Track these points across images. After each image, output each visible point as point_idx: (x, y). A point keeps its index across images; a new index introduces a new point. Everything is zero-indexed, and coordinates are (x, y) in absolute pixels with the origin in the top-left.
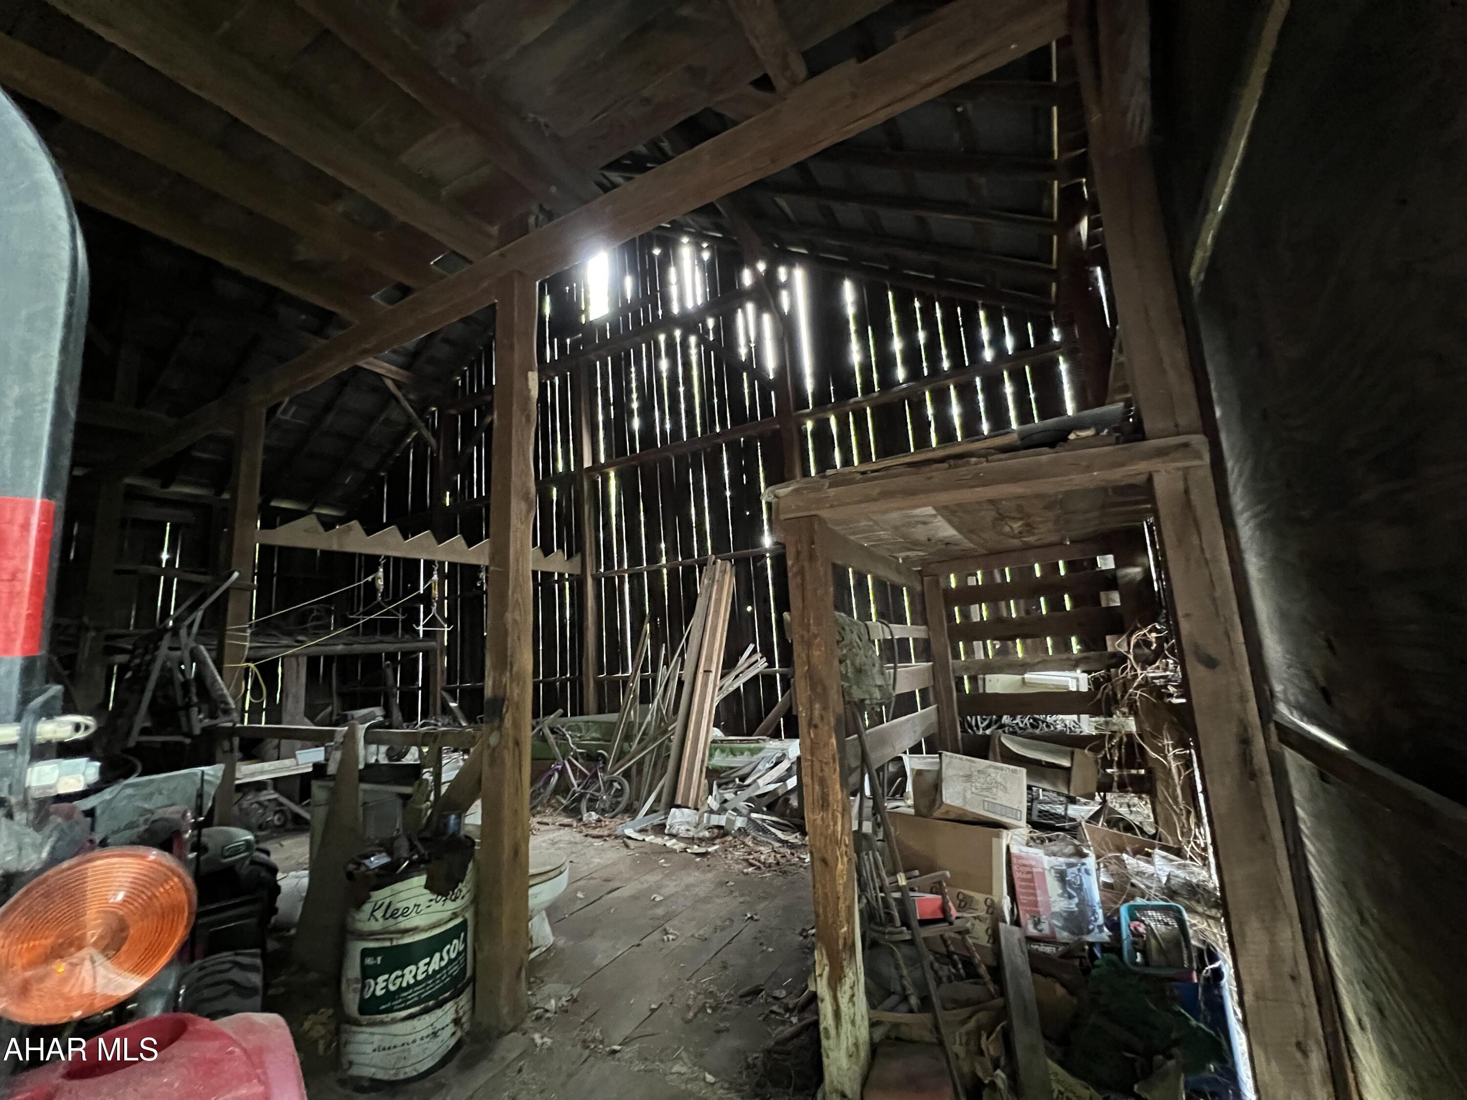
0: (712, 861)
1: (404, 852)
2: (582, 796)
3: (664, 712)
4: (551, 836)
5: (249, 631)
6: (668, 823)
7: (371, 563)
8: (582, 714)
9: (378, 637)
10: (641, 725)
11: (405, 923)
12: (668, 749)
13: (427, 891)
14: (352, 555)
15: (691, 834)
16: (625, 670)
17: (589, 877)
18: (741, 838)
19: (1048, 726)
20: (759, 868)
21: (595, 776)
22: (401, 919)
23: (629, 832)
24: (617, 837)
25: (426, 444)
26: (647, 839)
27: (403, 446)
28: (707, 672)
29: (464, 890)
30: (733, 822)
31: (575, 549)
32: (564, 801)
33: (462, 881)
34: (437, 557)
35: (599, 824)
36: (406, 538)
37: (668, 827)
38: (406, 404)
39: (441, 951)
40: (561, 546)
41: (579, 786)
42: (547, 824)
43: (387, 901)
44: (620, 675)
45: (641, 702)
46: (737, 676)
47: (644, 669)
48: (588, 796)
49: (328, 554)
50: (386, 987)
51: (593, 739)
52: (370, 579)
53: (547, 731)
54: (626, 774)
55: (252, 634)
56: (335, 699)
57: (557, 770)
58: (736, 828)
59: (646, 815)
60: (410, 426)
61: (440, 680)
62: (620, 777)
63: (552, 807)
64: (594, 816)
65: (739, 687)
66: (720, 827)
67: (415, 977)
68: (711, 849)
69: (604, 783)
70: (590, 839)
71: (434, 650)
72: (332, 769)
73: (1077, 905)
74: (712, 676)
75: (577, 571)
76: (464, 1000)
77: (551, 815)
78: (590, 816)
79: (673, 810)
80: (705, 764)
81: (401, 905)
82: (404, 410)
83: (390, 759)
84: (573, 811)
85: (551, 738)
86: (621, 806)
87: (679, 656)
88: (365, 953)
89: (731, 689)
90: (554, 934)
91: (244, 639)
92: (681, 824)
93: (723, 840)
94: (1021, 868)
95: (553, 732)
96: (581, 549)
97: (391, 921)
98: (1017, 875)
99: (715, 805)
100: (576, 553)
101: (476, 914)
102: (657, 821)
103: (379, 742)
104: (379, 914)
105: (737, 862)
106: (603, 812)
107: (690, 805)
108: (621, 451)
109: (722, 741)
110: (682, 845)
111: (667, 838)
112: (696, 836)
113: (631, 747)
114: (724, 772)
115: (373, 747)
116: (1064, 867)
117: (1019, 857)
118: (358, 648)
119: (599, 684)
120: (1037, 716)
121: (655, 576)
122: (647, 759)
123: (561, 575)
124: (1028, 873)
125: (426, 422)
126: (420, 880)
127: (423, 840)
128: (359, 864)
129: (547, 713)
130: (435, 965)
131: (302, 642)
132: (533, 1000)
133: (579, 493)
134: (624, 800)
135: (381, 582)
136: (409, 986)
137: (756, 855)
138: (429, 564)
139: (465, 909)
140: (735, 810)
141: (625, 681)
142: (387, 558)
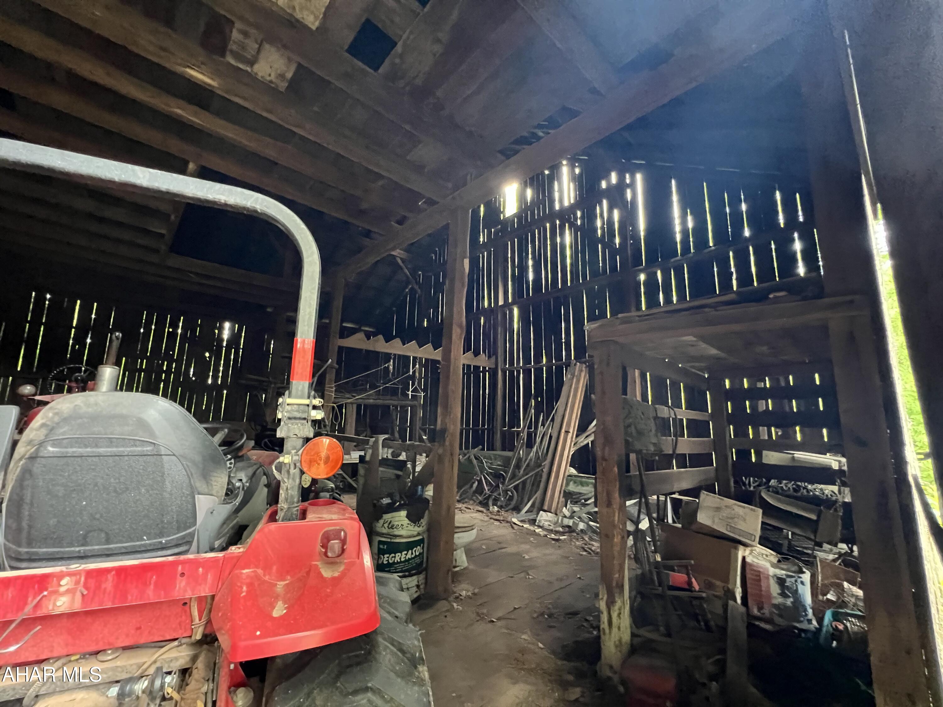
0: (562, 545)
1: (398, 498)
2: (490, 496)
3: (540, 454)
4: (472, 515)
5: (334, 388)
6: (538, 518)
7: (387, 357)
8: (493, 450)
9: (389, 397)
10: (526, 460)
11: (396, 532)
12: (541, 476)
13: (406, 519)
14: (378, 353)
15: (551, 528)
16: (519, 426)
17: (490, 539)
18: (582, 535)
19: (808, 491)
20: (590, 553)
21: (498, 486)
22: (395, 529)
23: (515, 520)
24: (507, 522)
25: (416, 292)
26: (525, 526)
27: (405, 293)
28: (567, 432)
29: (424, 524)
30: (577, 525)
31: (492, 353)
32: (480, 498)
33: (423, 518)
34: (419, 355)
35: (498, 514)
36: (404, 344)
37: (537, 521)
38: (406, 271)
39: (412, 550)
40: (484, 351)
41: (488, 490)
42: (470, 509)
43: (389, 520)
44: (515, 429)
45: (527, 447)
46: (587, 437)
47: (530, 427)
48: (493, 497)
49: (368, 352)
50: (388, 561)
51: (499, 465)
52: (386, 365)
53: (472, 457)
54: (516, 488)
55: (336, 391)
56: (368, 430)
57: (477, 480)
58: (579, 529)
59: (526, 512)
60: (408, 283)
61: (418, 424)
62: (512, 489)
63: (473, 500)
64: (496, 509)
65: (588, 443)
66: (569, 527)
67: (400, 559)
68: (561, 538)
69: (503, 491)
70: (492, 521)
71: (415, 406)
72: (368, 458)
73: (792, 603)
74: (570, 435)
75: (493, 366)
76: (422, 577)
77: (472, 505)
78: (494, 508)
79: (541, 512)
80: (563, 488)
81: (396, 523)
82: (405, 274)
83: (393, 457)
84: (484, 504)
85: (475, 461)
86: (511, 506)
87: (551, 421)
88: (380, 542)
89: (582, 444)
90: (468, 562)
91: (332, 392)
92: (546, 521)
93: (570, 534)
94: (752, 572)
95: (476, 458)
96: (495, 354)
97: (391, 530)
98: (749, 576)
99: (567, 513)
100: (493, 355)
101: (429, 536)
102: (531, 517)
103: (389, 447)
104: (386, 525)
105: (577, 547)
106: (501, 507)
107: (552, 511)
108: (521, 295)
109: (576, 476)
110: (545, 533)
111: (536, 527)
112: (554, 529)
113: (519, 472)
114: (576, 495)
115: (386, 449)
116: (784, 577)
117: (751, 565)
118: (380, 402)
119: (503, 434)
120: (799, 483)
121: (539, 371)
122: (528, 481)
123: (484, 368)
124: (756, 576)
125: (416, 280)
126: (403, 513)
127: (407, 497)
128: (378, 501)
129: (473, 448)
130: (409, 556)
131: (355, 396)
132: (455, 590)
133: (496, 319)
134: (514, 503)
135: (391, 367)
136: (398, 563)
137: (590, 546)
138: (415, 358)
139: (424, 532)
140: (579, 518)
141: (518, 433)
142: (395, 355)
